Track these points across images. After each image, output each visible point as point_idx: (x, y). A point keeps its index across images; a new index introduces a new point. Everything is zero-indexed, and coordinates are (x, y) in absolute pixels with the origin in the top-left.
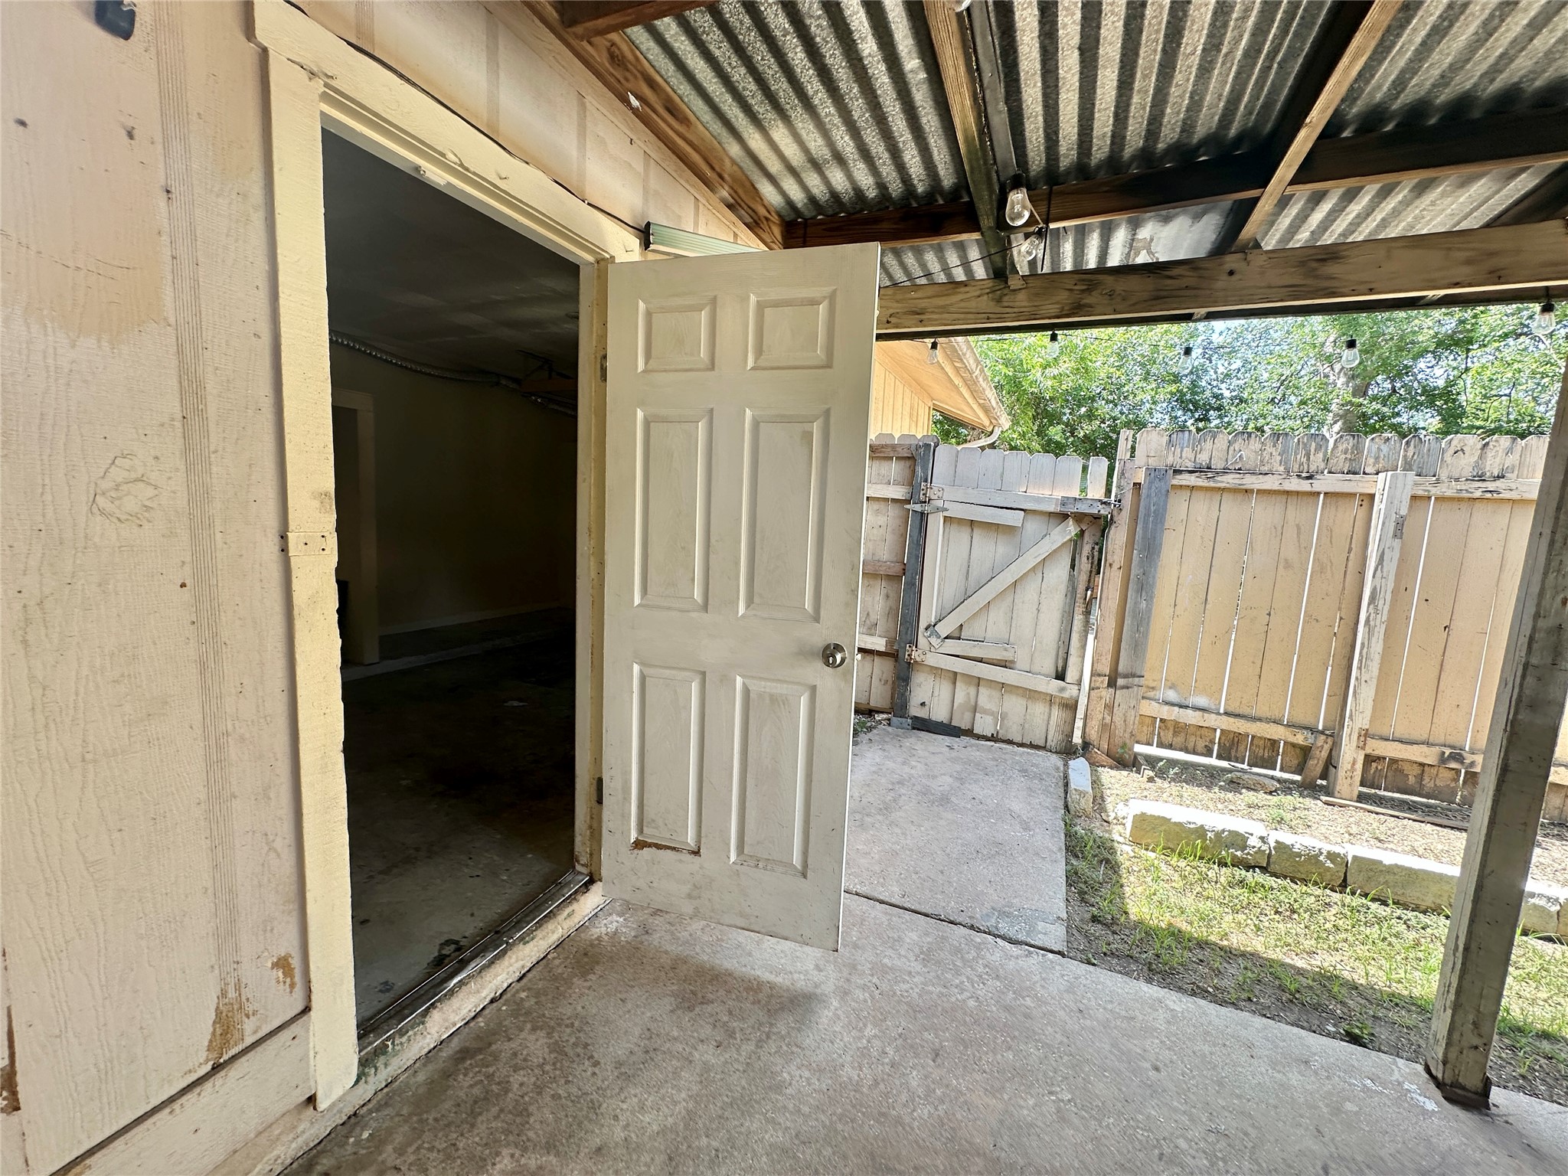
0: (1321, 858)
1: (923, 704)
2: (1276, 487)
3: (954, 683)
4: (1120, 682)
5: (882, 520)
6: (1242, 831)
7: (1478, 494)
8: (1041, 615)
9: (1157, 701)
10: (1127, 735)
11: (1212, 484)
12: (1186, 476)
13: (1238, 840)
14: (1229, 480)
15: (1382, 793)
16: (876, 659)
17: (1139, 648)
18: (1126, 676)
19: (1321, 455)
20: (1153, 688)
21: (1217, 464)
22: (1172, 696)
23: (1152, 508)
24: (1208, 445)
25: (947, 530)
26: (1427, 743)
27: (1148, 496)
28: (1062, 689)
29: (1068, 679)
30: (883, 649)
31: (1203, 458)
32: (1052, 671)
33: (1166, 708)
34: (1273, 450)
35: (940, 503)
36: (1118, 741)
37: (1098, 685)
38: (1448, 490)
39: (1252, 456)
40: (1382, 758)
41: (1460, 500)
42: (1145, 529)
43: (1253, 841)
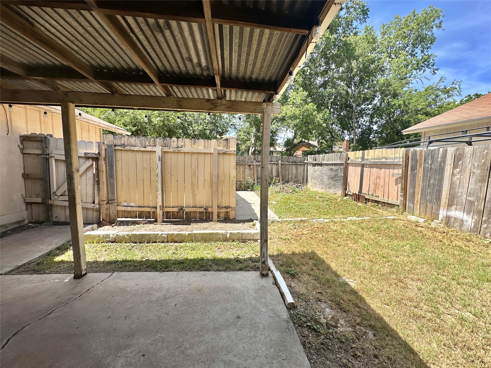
0: (125, 236)
1: (56, 217)
2: (138, 150)
3: (65, 209)
4: (110, 202)
5: (36, 161)
6: (108, 234)
7: (177, 151)
8: (87, 186)
9: (121, 206)
10: (114, 216)
11: (124, 149)
12: (118, 147)
13: (108, 236)
14: (128, 148)
15: (171, 220)
16: (40, 205)
17: (113, 193)
18: (111, 200)
19: (148, 142)
20: (121, 203)
21: (126, 144)
22: (125, 204)
23: (110, 155)
24: (123, 139)
25: (57, 163)
26: (177, 207)
27: (108, 152)
28: (94, 206)
29: (96, 203)
30: (40, 202)
31: (123, 142)
32: (92, 202)
33: (123, 207)
34: (138, 140)
35: (52, 155)
36: (112, 218)
37: (103, 204)
38: (171, 150)
39: (134, 142)
40: (170, 212)
41: (174, 152)
42: (109, 160)
43: (111, 236)
